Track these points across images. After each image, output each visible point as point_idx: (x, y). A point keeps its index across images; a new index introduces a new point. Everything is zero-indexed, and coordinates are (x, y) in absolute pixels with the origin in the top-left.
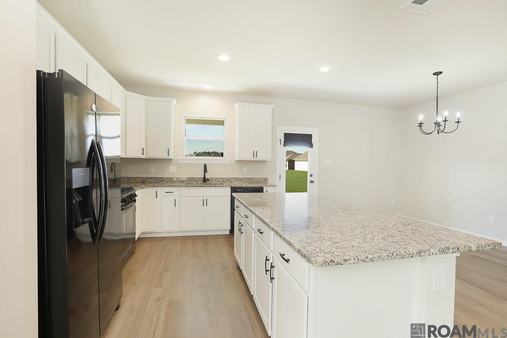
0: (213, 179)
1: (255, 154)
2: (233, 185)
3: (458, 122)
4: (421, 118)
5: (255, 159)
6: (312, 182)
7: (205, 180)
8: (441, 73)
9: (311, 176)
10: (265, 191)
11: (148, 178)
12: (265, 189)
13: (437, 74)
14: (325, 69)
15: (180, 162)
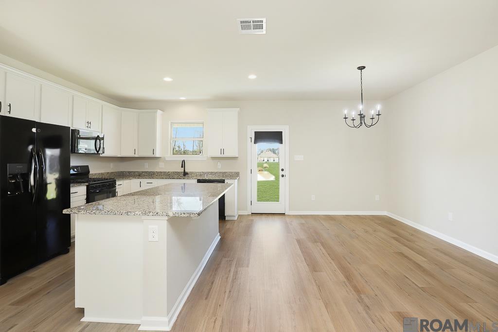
0: (192, 173)
1: (222, 151)
2: (199, 178)
3: (379, 115)
4: (346, 112)
5: (222, 156)
6: (283, 176)
7: (185, 174)
8: (364, 67)
9: (282, 170)
10: (226, 182)
11: (143, 172)
12: (226, 181)
13: (361, 68)
14: (252, 77)
15: (167, 159)
